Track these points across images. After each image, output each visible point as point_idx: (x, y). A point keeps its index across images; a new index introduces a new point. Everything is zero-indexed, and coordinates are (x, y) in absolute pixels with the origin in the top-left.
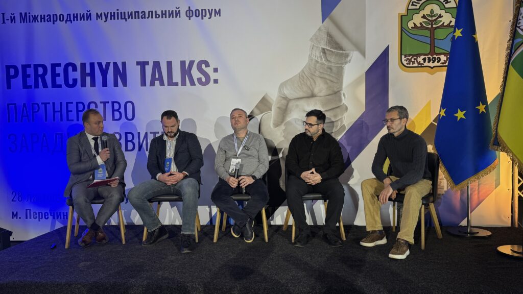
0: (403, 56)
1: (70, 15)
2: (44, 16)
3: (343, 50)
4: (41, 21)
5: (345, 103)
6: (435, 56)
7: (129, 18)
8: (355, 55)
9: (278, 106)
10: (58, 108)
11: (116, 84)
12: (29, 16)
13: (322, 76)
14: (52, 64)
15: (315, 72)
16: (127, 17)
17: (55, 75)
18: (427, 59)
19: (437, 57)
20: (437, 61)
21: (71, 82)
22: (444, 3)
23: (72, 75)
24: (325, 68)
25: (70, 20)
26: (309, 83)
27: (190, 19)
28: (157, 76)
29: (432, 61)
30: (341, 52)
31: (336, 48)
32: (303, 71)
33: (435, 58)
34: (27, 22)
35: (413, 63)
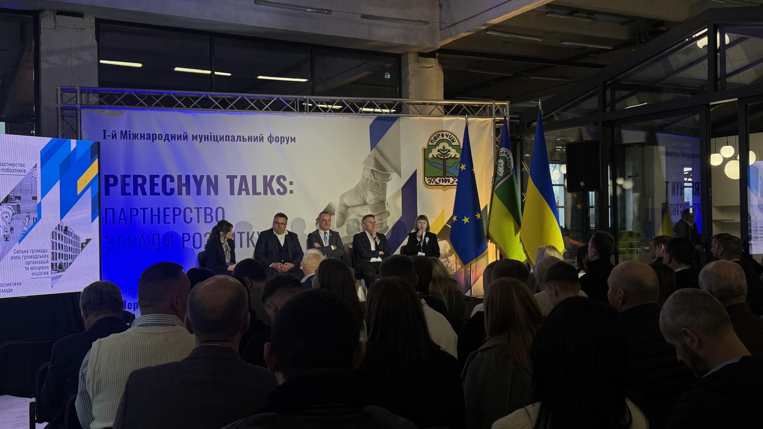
0: (426, 178)
1: (168, 135)
2: (144, 134)
3: (386, 172)
4: (141, 139)
5: (388, 210)
6: (446, 178)
7: (220, 140)
8: (394, 175)
9: (340, 211)
10: (155, 212)
11: (209, 193)
12: (130, 134)
13: (371, 190)
14: (150, 176)
15: (366, 187)
16: (219, 139)
17: (153, 185)
18: (441, 180)
19: (447, 179)
20: (447, 181)
21: (168, 191)
22: (451, 142)
23: (170, 185)
24: (374, 184)
25: (168, 139)
26: (362, 194)
27: (271, 143)
28: (244, 187)
29: (444, 182)
30: (385, 173)
31: (381, 170)
32: (358, 186)
33: (446, 179)
34: (127, 139)
35: (433, 182)
